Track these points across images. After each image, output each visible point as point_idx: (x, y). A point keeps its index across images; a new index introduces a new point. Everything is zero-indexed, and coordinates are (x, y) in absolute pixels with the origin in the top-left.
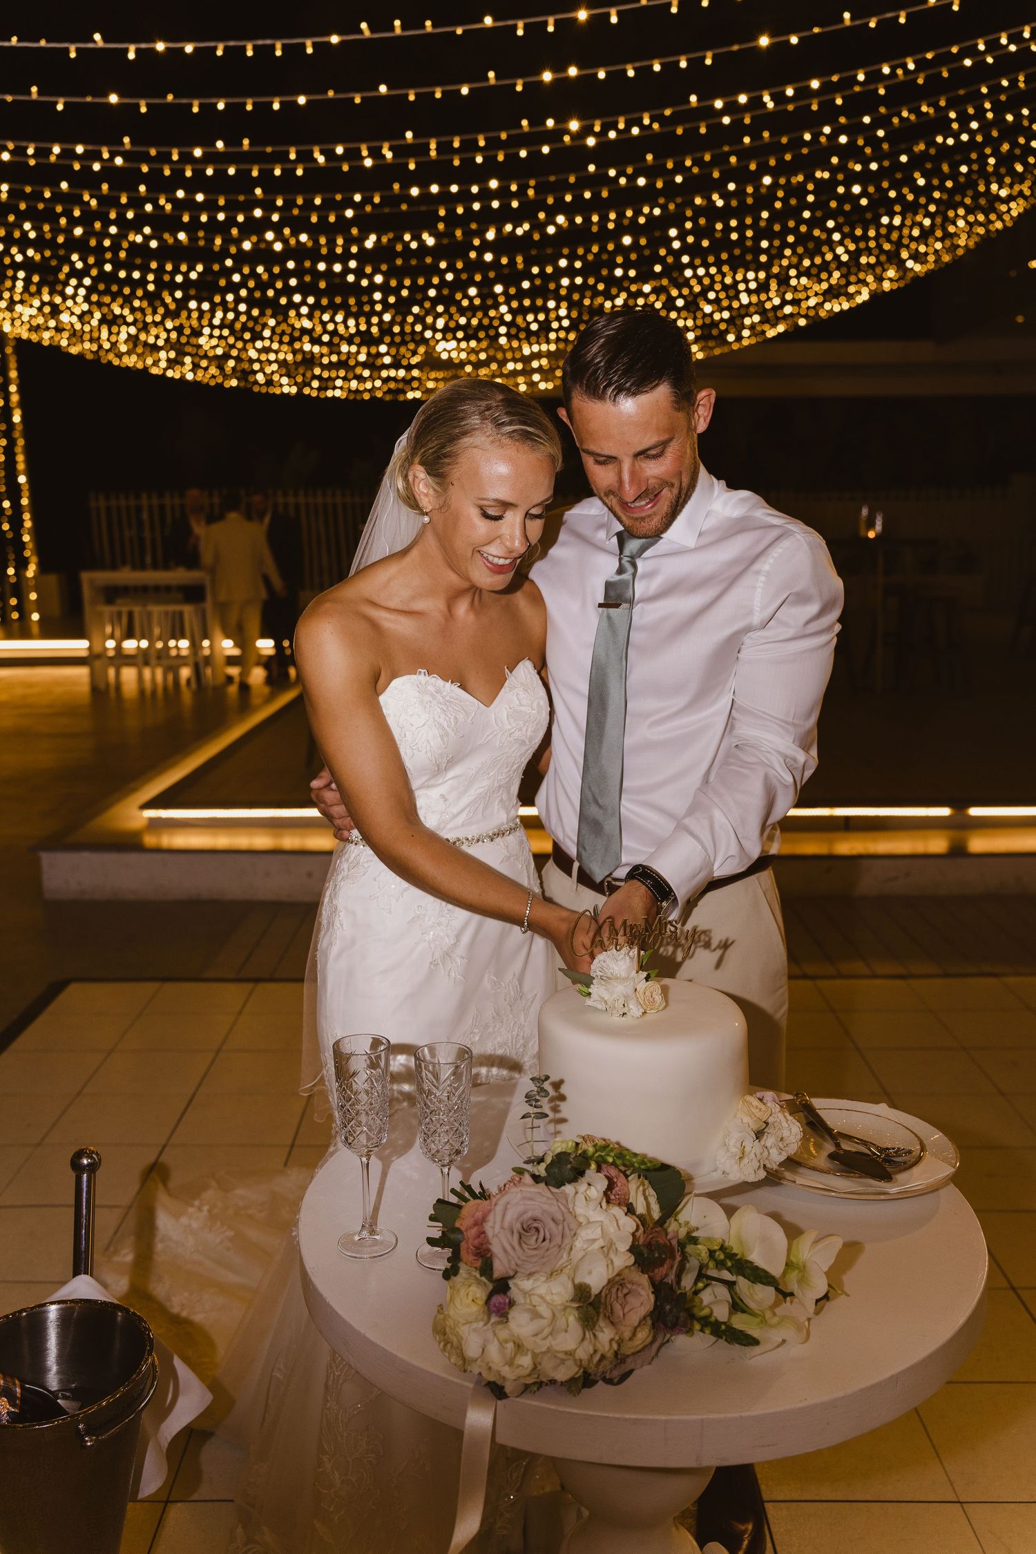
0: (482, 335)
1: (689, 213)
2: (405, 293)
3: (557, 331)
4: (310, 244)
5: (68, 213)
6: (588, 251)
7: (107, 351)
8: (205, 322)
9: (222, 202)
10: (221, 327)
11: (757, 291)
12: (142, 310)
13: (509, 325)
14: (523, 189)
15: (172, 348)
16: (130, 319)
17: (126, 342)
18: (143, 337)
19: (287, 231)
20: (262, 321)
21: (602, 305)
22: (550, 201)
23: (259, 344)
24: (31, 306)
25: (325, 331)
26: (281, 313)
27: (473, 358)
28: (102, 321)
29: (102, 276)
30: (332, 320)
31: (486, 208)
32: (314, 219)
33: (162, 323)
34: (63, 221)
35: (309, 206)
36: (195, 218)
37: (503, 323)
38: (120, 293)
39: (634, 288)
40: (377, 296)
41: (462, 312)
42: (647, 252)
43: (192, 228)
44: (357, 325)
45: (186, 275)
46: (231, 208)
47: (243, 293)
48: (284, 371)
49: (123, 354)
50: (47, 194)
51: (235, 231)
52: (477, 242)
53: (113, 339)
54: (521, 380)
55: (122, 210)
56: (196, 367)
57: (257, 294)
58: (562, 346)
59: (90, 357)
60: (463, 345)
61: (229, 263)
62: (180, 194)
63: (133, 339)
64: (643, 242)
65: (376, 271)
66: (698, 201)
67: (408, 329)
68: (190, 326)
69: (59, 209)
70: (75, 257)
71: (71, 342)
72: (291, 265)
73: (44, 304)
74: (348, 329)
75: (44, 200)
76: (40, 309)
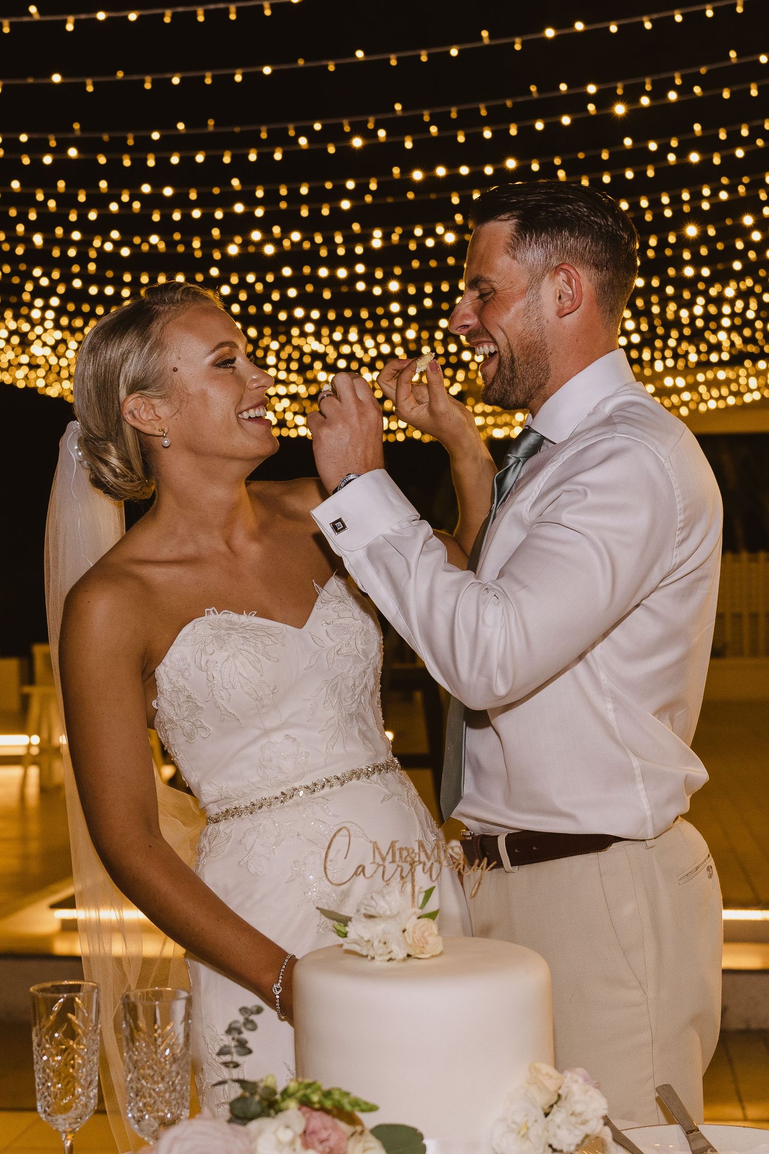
2: (428, 303)
4: (305, 245)
9: (195, 196)
19: (276, 230)
20: (261, 343)
25: (340, 355)
26: (281, 330)
30: (346, 340)
32: (305, 213)
34: (20, 228)
36: (166, 217)
39: (713, 292)
40: (395, 307)
42: (719, 246)
44: (377, 345)
47: (236, 308)
48: (296, 407)
51: (216, 232)
55: (82, 210)
57: (252, 310)
61: (214, 272)
62: (146, 189)
64: (712, 232)
65: (390, 275)
67: (440, 349)
69: (13, 213)
71: (48, 382)
72: (287, 272)
73: (12, 333)
74: (366, 350)
76: (8, 341)
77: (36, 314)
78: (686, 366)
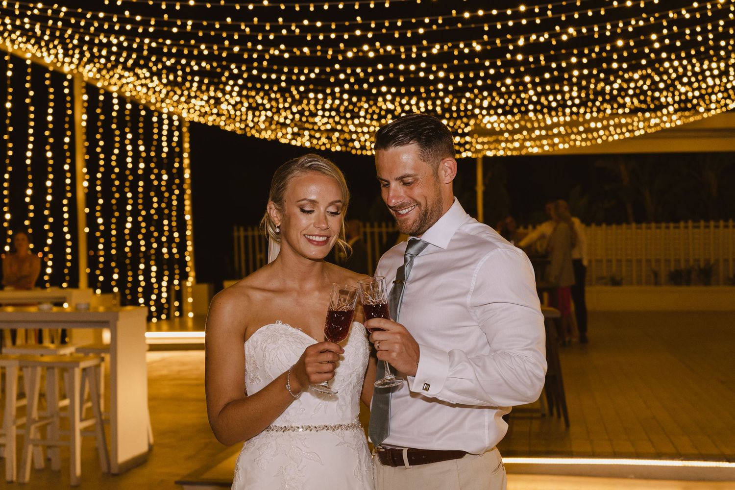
1: (665, 24)
2: (460, 83)
3: (571, 107)
4: (393, 52)
5: (230, 38)
6: (592, 51)
7: (251, 128)
8: (319, 107)
9: (333, 27)
10: (330, 110)
11: (720, 76)
12: (276, 100)
13: (535, 104)
14: (543, 11)
15: (296, 125)
16: (268, 106)
17: (264, 122)
18: (276, 118)
19: (378, 44)
20: (358, 105)
21: (603, 89)
22: (563, 18)
23: (356, 121)
24: (202, 100)
25: (403, 111)
26: (372, 99)
27: (509, 127)
28: (249, 108)
29: (251, 78)
30: (408, 103)
31: (518, 25)
32: (397, 35)
33: (290, 108)
34: (227, 43)
35: (393, 27)
36: (315, 38)
37: (531, 101)
38: (262, 89)
39: (626, 76)
40: (441, 86)
41: (501, 95)
42: (635, 51)
43: (312, 45)
44: (426, 106)
45: (307, 75)
46: (340, 30)
47: (347, 86)
49: (262, 130)
50: (217, 26)
51: (342, 45)
52: (511, 47)
53: (256, 120)
54: (545, 142)
55: (266, 34)
56: (312, 137)
57: (356, 87)
58: (574, 117)
59: (239, 132)
60: (502, 118)
61: (337, 66)
62: (306, 22)
63: (270, 120)
64: (632, 43)
65: (440, 68)
66: (671, 15)
67: (462, 108)
68: (309, 110)
69: (224, 35)
70: (233, 66)
71: (227, 123)
72: (380, 67)
73: (210, 98)
74: (419, 108)
75: (215, 29)
76: (207, 102)
77: (228, 88)
78: (604, 116)
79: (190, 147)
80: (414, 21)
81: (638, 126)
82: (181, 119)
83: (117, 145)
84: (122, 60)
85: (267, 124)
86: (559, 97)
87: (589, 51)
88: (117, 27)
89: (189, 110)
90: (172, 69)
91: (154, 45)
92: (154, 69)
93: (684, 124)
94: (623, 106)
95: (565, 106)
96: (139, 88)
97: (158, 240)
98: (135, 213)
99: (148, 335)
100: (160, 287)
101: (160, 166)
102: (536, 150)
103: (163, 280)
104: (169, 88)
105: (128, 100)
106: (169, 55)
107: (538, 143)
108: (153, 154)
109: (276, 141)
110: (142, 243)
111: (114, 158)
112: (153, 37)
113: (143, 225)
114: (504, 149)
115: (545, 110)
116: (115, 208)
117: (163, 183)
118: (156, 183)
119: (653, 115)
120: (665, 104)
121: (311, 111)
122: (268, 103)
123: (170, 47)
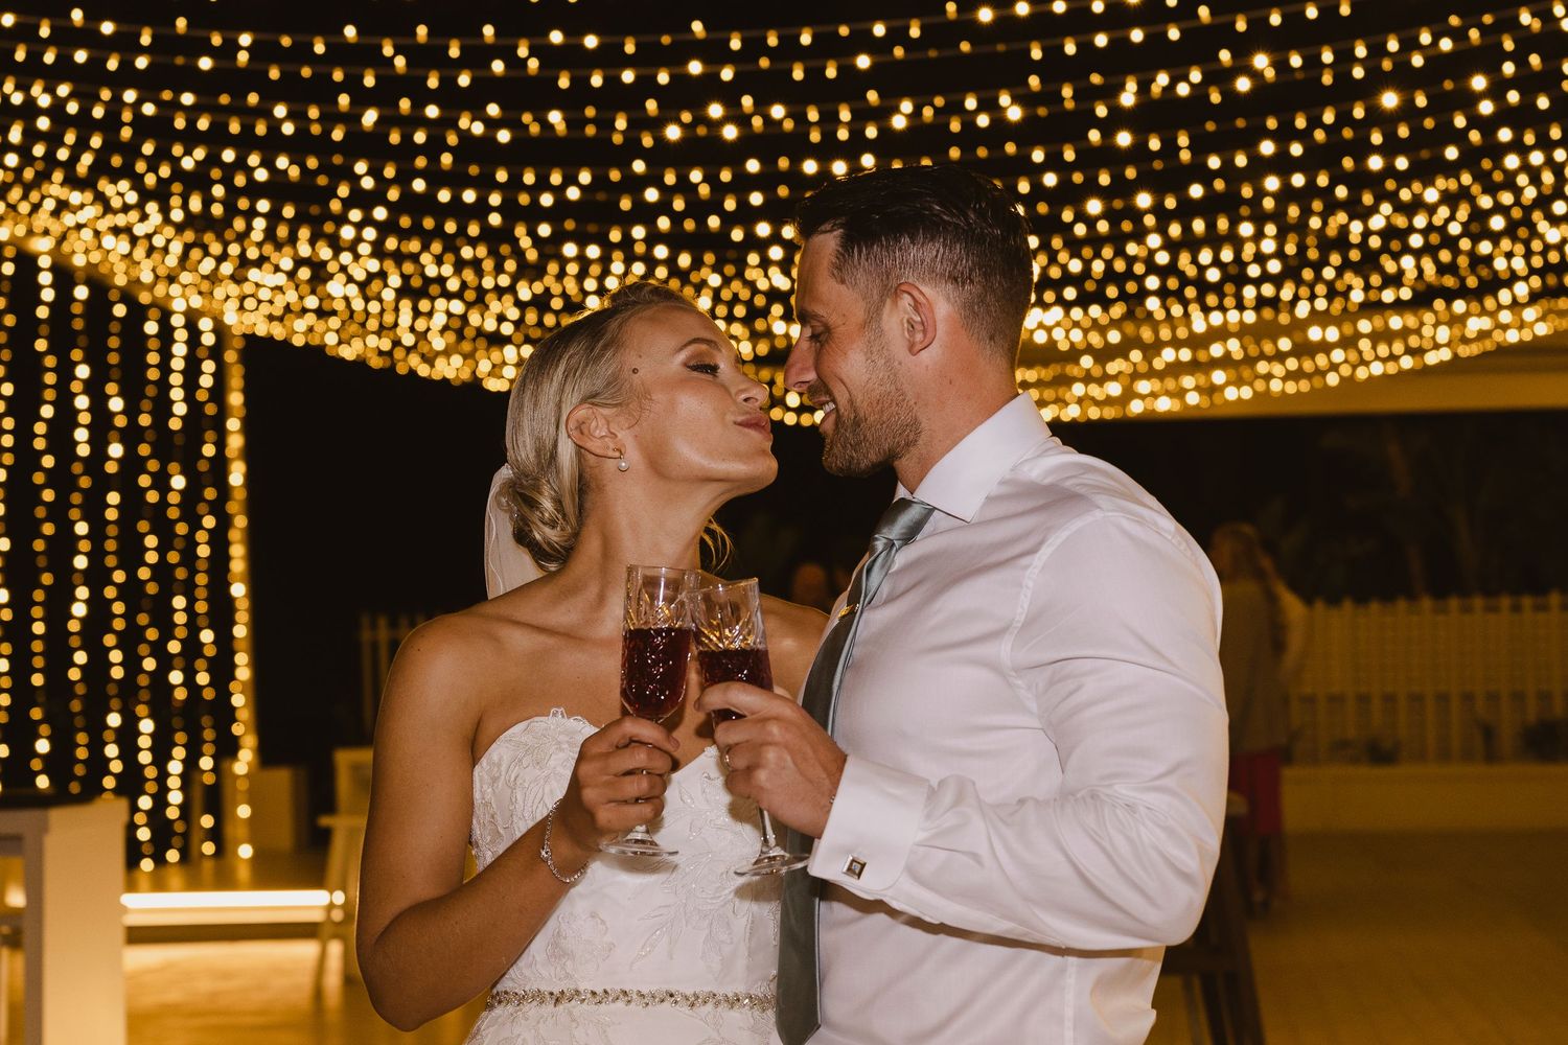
0: (1112, 292)
1: (1509, 45)
4: (789, 125)
5: (353, 85)
6: (1315, 122)
7: (409, 350)
8: (590, 284)
9: (630, 49)
12: (476, 264)
13: (1163, 272)
15: (528, 339)
16: (453, 285)
17: (445, 329)
18: (474, 319)
19: (747, 102)
20: (694, 277)
21: (1344, 230)
22: (1241, 25)
24: (277, 269)
26: (731, 257)
27: (1095, 339)
28: (403, 292)
29: (409, 202)
31: (1120, 44)
32: (798, 74)
33: (512, 289)
34: (344, 100)
35: (790, 50)
36: (581, 82)
37: (1152, 268)
38: (438, 233)
39: (1405, 195)
41: (1074, 247)
42: (1429, 123)
43: (572, 102)
45: (559, 191)
46: (647, 59)
47: (664, 223)
49: (438, 354)
50: (319, 48)
51: (651, 106)
52: (1101, 111)
53: (421, 325)
54: (1188, 381)
55: (449, 71)
57: (689, 225)
58: (1268, 313)
59: (376, 363)
60: (1077, 313)
61: (639, 166)
62: (556, 37)
63: (458, 327)
64: (1421, 101)
66: (1525, 19)
68: (564, 295)
69: (338, 76)
71: (344, 336)
72: (753, 166)
73: (299, 262)
75: (313, 59)
76: (291, 275)
77: (347, 233)
78: (1345, 310)
79: (247, 403)
80: (844, 31)
81: (1433, 338)
82: (220, 330)
83: (49, 395)
84: (63, 154)
85: (451, 337)
86: (1227, 255)
87: (1308, 120)
88: (49, 58)
89: (243, 299)
90: (197, 181)
91: (149, 109)
92: (150, 180)
93: (1557, 334)
94: (1396, 280)
95: (1242, 280)
96: (109, 241)
97: (158, 650)
98: (97, 577)
99: (129, 900)
100: (163, 776)
101: (164, 451)
102: (1164, 405)
103: (171, 758)
104: (189, 236)
105: (80, 275)
106: (191, 138)
107: (1170, 384)
108: (145, 420)
109: (475, 384)
110: (116, 656)
111: (40, 428)
112: (148, 85)
113: (118, 608)
114: (1080, 401)
115: (1190, 292)
116: (42, 562)
117: (174, 498)
118: (152, 497)
119: (1475, 307)
120: (1505, 276)
121: (569, 296)
122: (454, 274)
123: (192, 113)
